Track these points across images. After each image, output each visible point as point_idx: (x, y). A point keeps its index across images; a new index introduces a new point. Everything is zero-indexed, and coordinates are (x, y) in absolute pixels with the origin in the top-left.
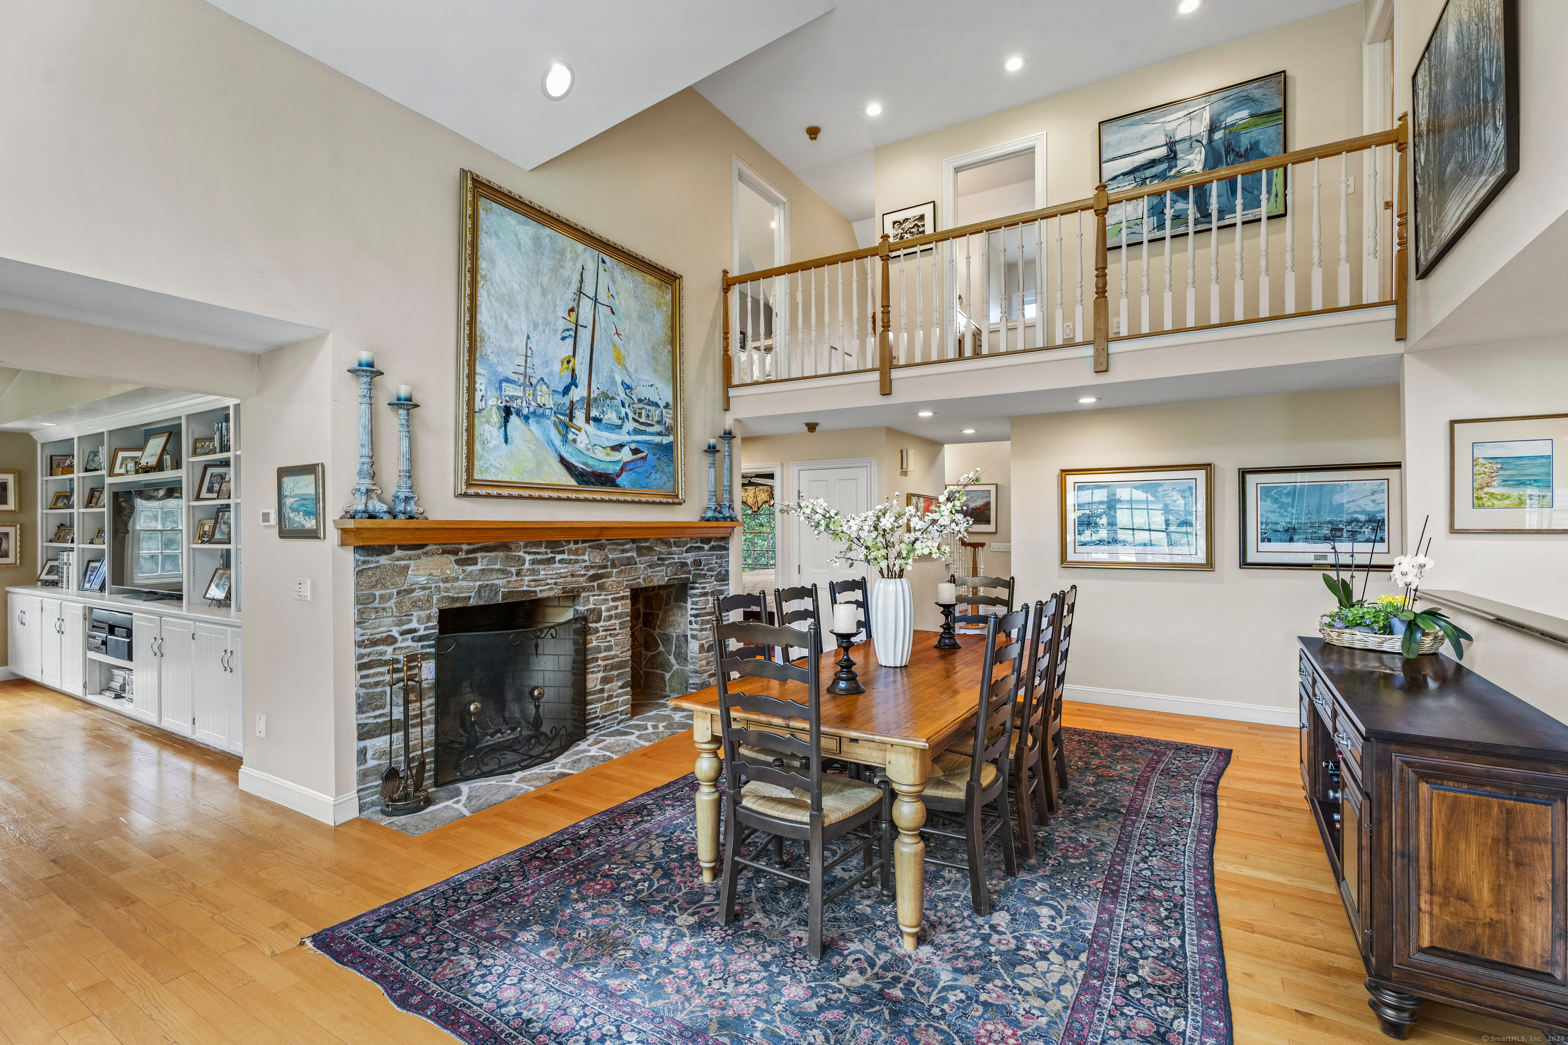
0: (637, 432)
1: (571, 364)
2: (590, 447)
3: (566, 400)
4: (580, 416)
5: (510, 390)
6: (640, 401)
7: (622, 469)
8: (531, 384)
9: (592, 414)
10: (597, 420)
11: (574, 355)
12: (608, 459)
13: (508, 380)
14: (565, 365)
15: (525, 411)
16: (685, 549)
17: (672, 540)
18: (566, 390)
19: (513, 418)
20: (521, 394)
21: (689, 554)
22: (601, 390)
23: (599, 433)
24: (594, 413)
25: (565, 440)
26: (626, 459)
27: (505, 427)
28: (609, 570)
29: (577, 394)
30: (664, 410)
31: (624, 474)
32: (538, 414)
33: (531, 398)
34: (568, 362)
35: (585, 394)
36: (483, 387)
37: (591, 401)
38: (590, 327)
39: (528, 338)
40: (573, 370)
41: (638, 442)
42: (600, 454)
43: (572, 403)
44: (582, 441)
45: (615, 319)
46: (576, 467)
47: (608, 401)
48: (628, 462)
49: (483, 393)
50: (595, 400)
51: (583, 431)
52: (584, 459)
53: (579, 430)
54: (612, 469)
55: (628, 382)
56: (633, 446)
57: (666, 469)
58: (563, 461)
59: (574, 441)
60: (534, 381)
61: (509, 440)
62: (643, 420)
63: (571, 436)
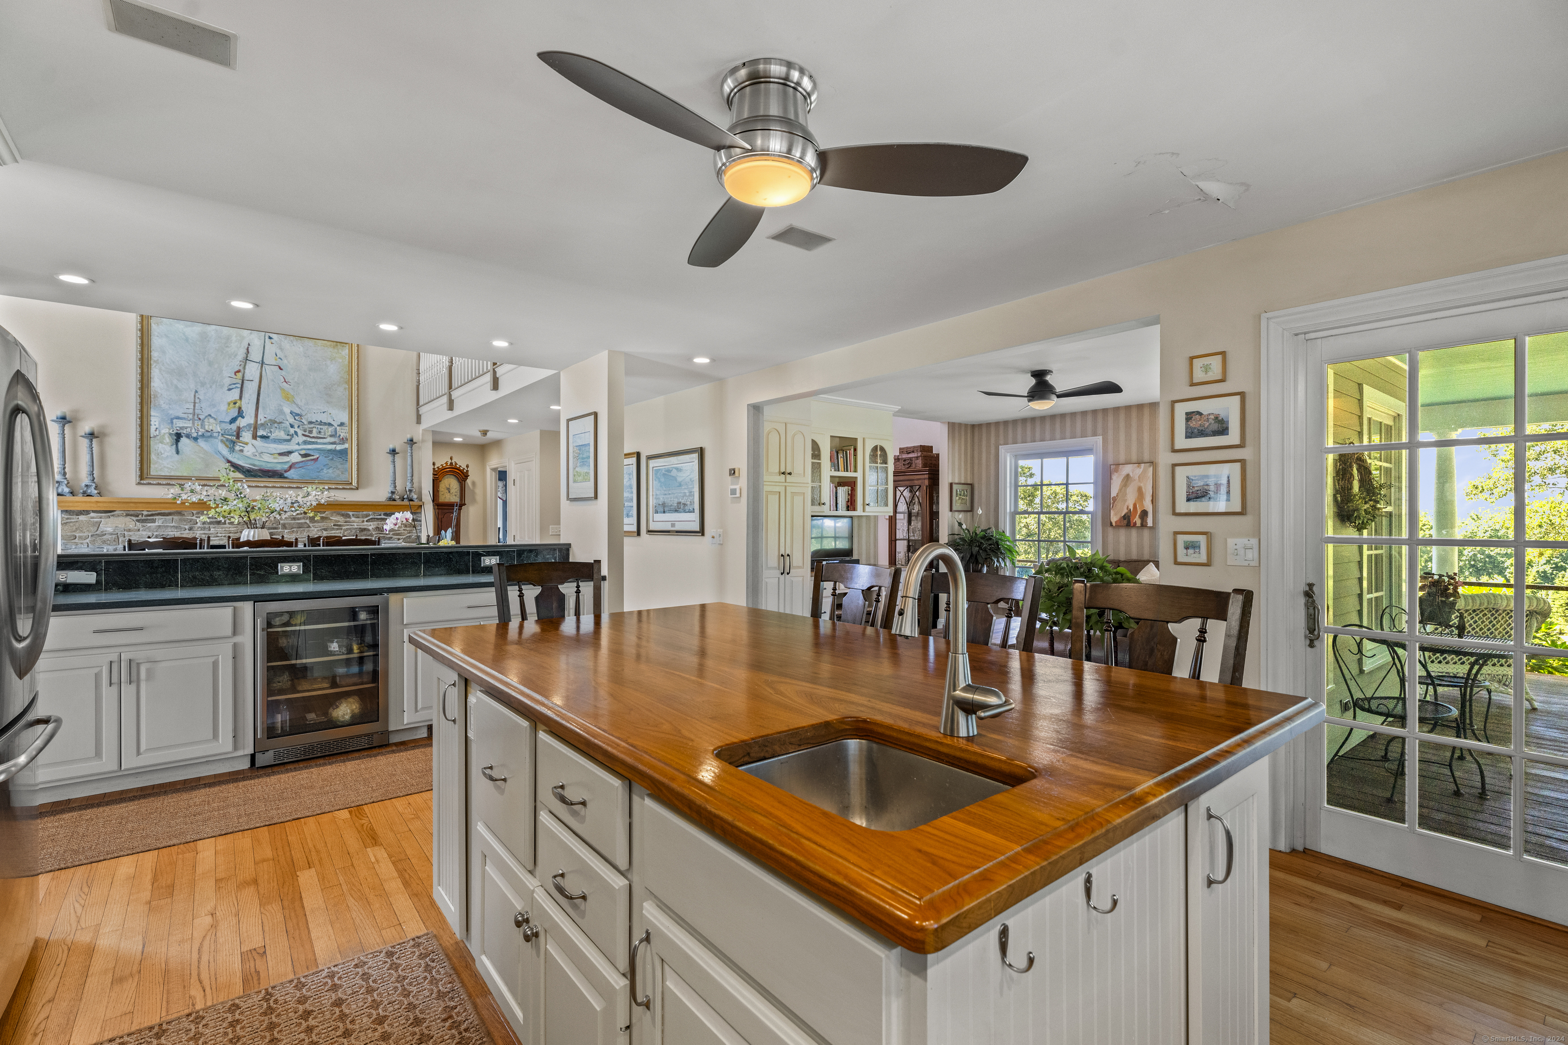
0: (305, 443)
1: (237, 405)
2: (257, 454)
3: (234, 427)
4: (246, 436)
5: (179, 424)
6: (311, 423)
7: (291, 467)
8: (200, 419)
9: (259, 434)
10: (262, 437)
11: (241, 398)
12: (276, 461)
13: (178, 418)
14: (232, 405)
15: (195, 435)
16: (366, 519)
17: (351, 513)
18: (233, 420)
19: (184, 440)
20: (190, 425)
21: (371, 523)
22: (269, 418)
23: (266, 445)
24: (260, 433)
25: (232, 450)
26: (294, 460)
27: (177, 445)
28: (280, 530)
29: (241, 422)
30: (338, 428)
31: (292, 471)
32: (208, 436)
33: (199, 427)
34: (235, 403)
35: (252, 421)
36: (157, 423)
37: (258, 426)
38: (257, 380)
39: (196, 392)
40: (240, 408)
41: (308, 449)
42: (267, 458)
43: (239, 428)
44: (249, 450)
45: (283, 373)
46: (243, 467)
47: (276, 425)
48: (297, 463)
49: (157, 426)
50: (262, 425)
51: (250, 445)
52: (251, 462)
53: (246, 444)
54: (278, 468)
55: (297, 411)
56: (303, 452)
57: (340, 466)
58: (229, 461)
59: (242, 451)
60: (202, 417)
61: (180, 452)
62: (314, 434)
63: (237, 448)
